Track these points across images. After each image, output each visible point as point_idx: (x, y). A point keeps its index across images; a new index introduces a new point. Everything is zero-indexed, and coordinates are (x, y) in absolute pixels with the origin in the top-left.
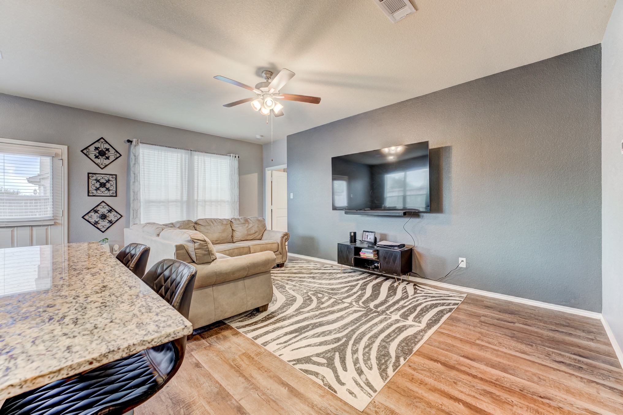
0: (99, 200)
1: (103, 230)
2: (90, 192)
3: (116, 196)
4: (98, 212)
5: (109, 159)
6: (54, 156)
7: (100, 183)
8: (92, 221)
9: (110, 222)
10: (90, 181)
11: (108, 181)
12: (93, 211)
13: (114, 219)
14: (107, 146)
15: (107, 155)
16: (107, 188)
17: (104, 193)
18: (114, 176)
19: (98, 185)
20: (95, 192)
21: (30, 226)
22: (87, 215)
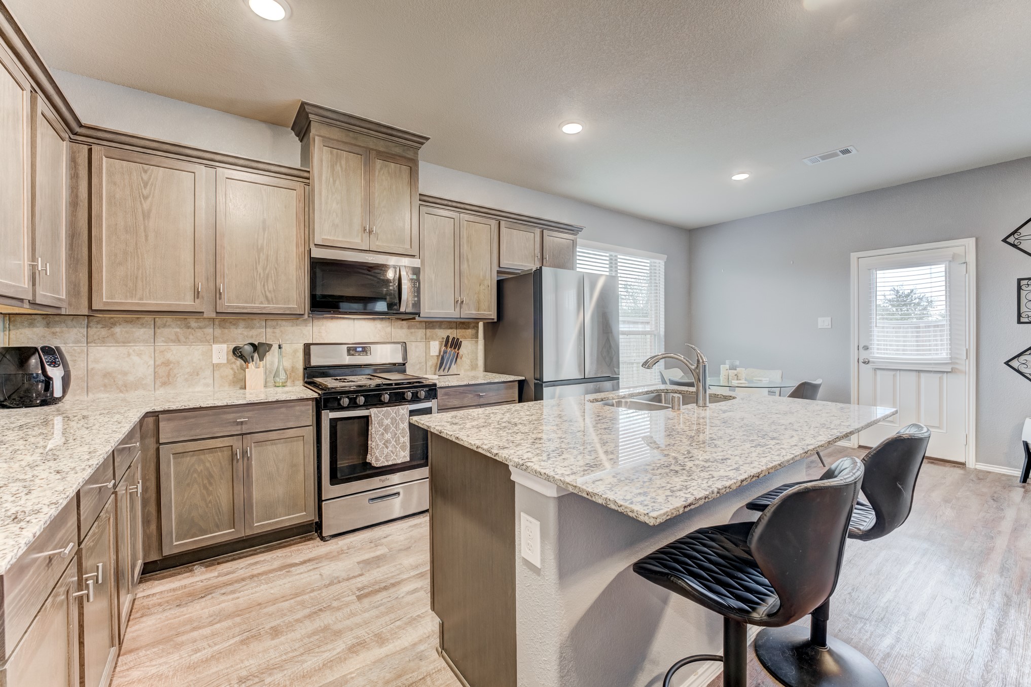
2: (1023, 315)
6: (950, 258)
8: (1028, 371)
10: (1023, 293)
12: (1029, 352)
21: (916, 370)
22: (1016, 359)
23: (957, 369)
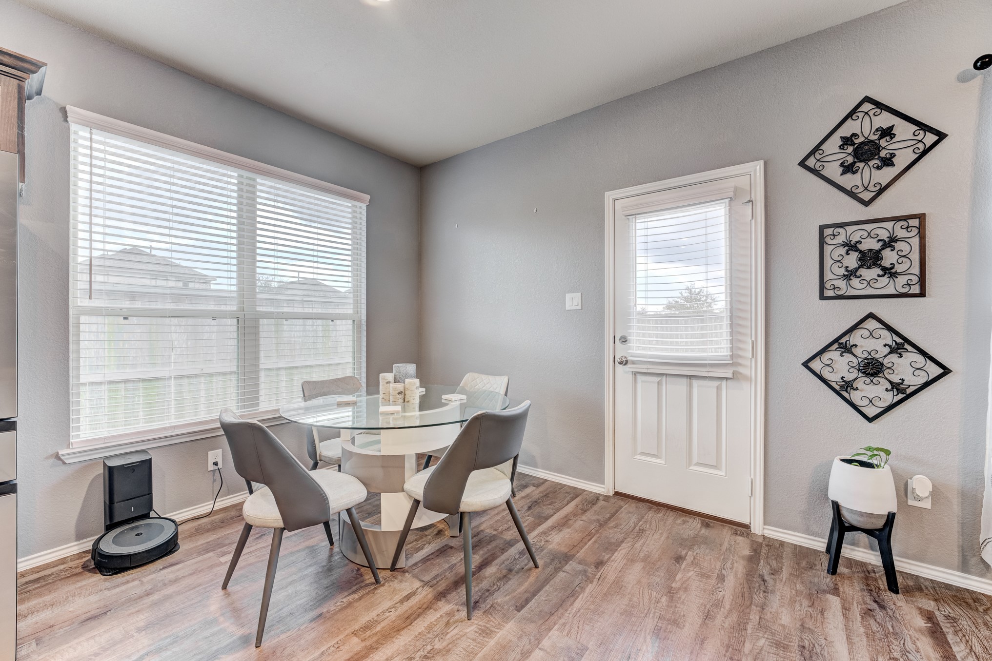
0: (857, 310)
1: (871, 412)
2: (828, 285)
3: (922, 294)
4: (854, 350)
5: (892, 165)
6: (731, 194)
7: (861, 252)
8: (834, 378)
9: (896, 387)
10: (828, 249)
11: (890, 243)
12: (836, 346)
13: (913, 381)
14: (885, 120)
15: (883, 154)
16: (885, 269)
17: (876, 285)
18: (915, 222)
19: (852, 260)
20: (842, 284)
21: (687, 376)
22: (818, 357)
23: (741, 374)
